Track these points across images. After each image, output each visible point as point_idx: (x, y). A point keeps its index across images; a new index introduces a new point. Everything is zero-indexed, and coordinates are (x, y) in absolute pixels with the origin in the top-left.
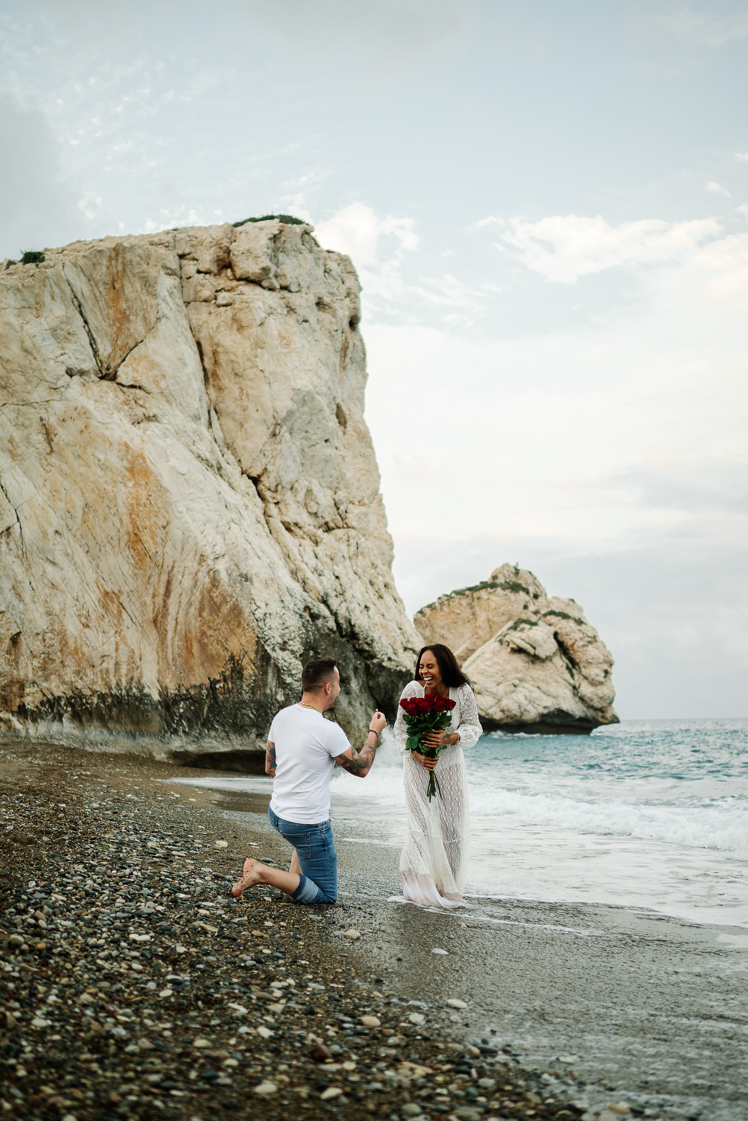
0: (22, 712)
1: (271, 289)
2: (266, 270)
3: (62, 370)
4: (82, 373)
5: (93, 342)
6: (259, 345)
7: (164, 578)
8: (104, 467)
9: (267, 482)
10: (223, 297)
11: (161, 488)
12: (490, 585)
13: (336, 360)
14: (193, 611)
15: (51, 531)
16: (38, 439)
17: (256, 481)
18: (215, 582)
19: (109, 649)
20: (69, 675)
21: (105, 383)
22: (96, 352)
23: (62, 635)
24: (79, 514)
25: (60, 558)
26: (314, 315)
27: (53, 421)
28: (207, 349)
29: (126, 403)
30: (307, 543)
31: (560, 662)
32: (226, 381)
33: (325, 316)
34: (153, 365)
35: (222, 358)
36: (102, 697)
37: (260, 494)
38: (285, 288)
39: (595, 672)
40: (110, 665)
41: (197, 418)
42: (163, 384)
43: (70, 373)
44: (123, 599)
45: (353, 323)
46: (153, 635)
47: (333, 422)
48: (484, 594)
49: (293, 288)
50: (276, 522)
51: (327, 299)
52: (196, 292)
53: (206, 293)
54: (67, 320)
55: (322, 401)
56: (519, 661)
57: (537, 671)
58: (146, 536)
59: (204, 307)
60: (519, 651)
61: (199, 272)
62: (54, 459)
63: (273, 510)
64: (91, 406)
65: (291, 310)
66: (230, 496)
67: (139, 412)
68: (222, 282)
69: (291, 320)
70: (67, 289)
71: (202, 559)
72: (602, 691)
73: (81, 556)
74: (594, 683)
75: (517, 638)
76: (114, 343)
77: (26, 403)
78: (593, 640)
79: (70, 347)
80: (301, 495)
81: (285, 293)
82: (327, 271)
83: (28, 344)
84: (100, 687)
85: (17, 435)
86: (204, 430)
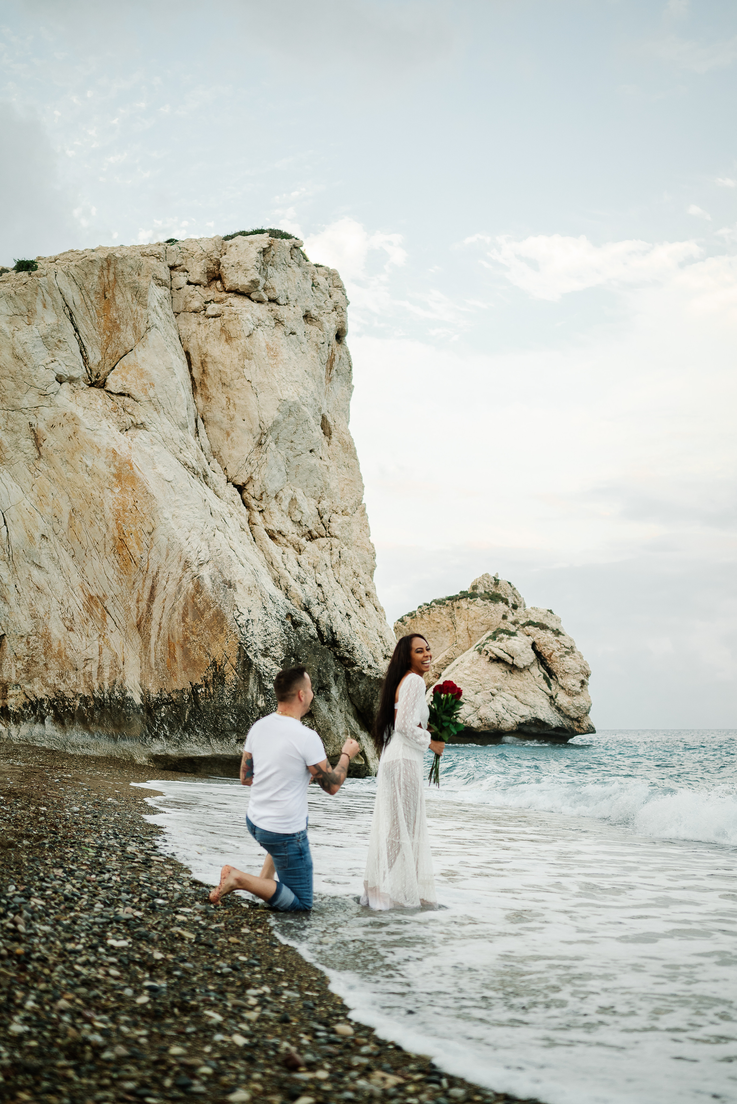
0: (5, 714)
1: (260, 302)
2: (255, 283)
3: (52, 377)
4: (72, 380)
5: (83, 350)
6: (247, 356)
7: (149, 583)
8: (91, 473)
9: (252, 490)
10: (213, 309)
11: (148, 495)
12: (470, 595)
13: (322, 371)
14: (177, 616)
15: (37, 535)
16: (27, 444)
17: (241, 489)
18: (199, 588)
19: (93, 652)
20: (52, 678)
21: (94, 390)
22: (85, 360)
23: (46, 638)
24: (65, 518)
25: (45, 562)
26: (301, 327)
27: (42, 426)
28: (196, 359)
29: (115, 410)
30: (290, 551)
31: (537, 672)
32: (213, 391)
33: (313, 329)
34: (142, 374)
35: (210, 368)
36: (85, 700)
37: (244, 502)
38: (273, 301)
39: (572, 682)
40: (93, 668)
41: (184, 426)
42: (151, 393)
43: (60, 380)
44: (108, 603)
45: (340, 336)
46: (137, 640)
47: (318, 432)
48: (463, 603)
49: (281, 301)
50: (260, 530)
51: (314, 313)
52: (186, 303)
53: (196, 304)
54: (58, 328)
55: (308, 412)
56: (497, 670)
57: (515, 681)
58: (131, 542)
59: (193, 318)
60: (497, 660)
61: (189, 283)
62: (41, 465)
63: (258, 518)
64: (79, 412)
65: (279, 322)
66: (216, 504)
67: (128, 419)
68: (212, 293)
69: (279, 332)
70: (59, 297)
71: (187, 565)
72: (579, 701)
73: (66, 560)
74: (570, 693)
75: (495, 648)
76: (104, 351)
77: (15, 409)
78: (570, 650)
79: (61, 354)
80: (285, 504)
81: (274, 306)
82: (315, 285)
83: (19, 351)
84: (83, 690)
85: (6, 440)
86: (191, 438)
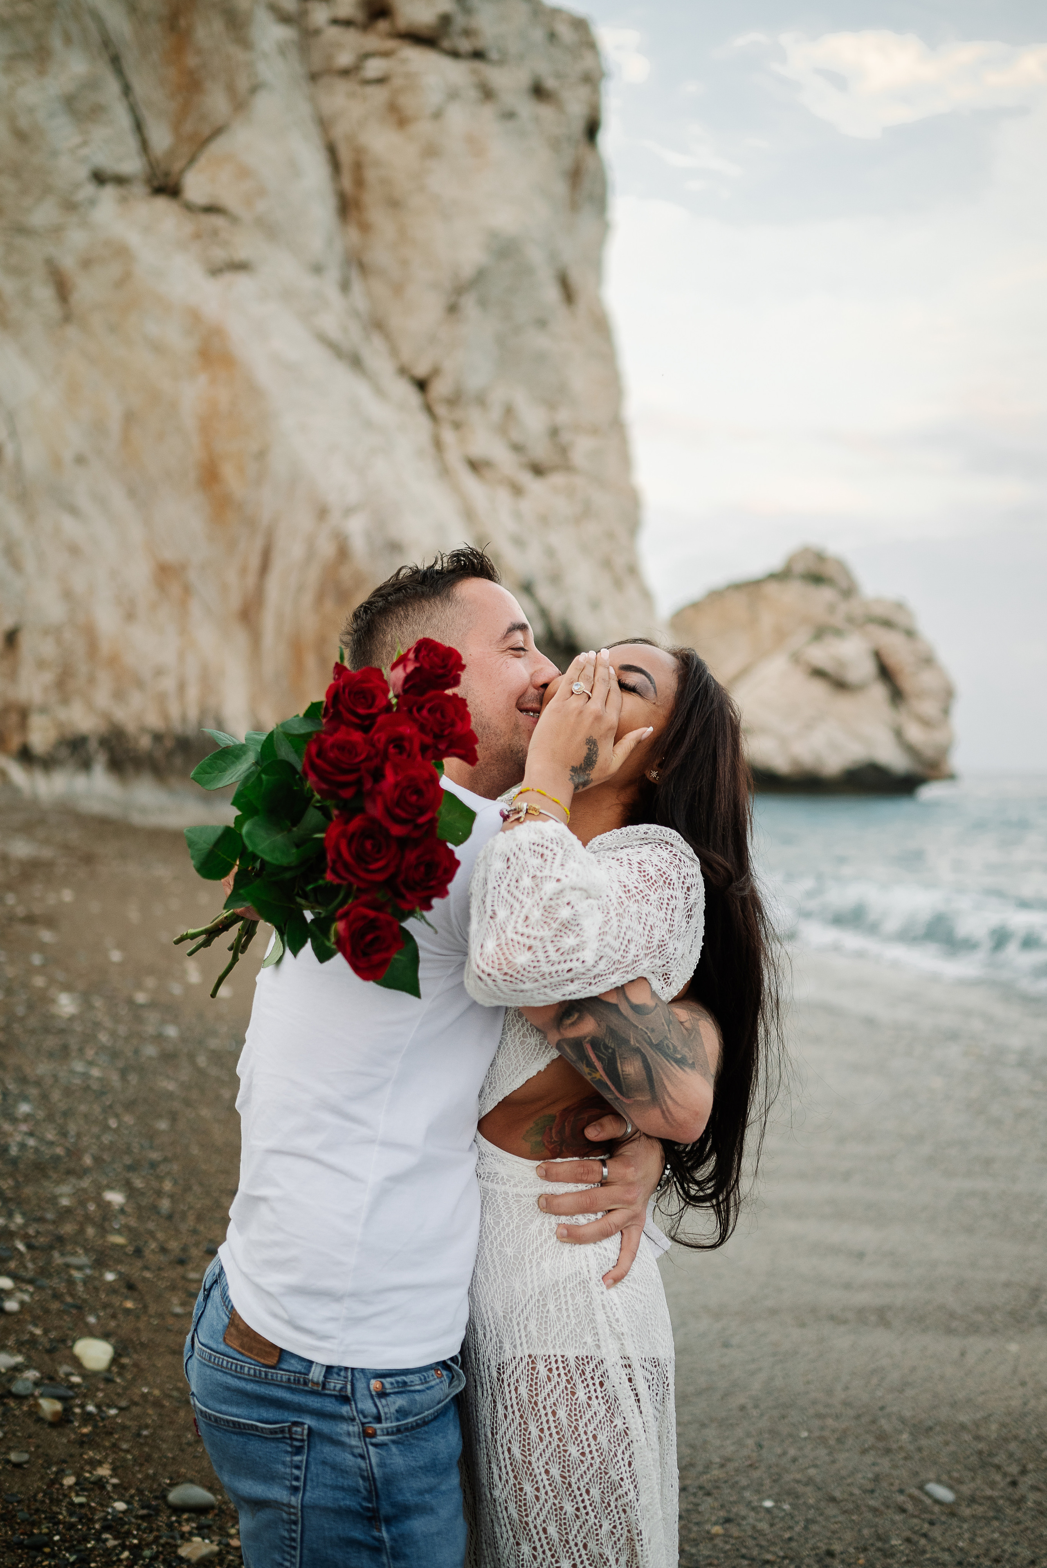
0: (26, 756)
1: (455, 54)
2: (445, 20)
3: (82, 173)
4: (120, 180)
5: (139, 126)
6: (431, 151)
7: (258, 544)
8: (158, 348)
9: (440, 388)
10: (374, 67)
11: (255, 392)
12: (782, 576)
13: (560, 188)
14: (308, 599)
15: (68, 456)
16: (44, 293)
17: (422, 385)
18: (343, 553)
19: (168, 657)
20: (102, 698)
21: (162, 203)
22: (144, 145)
23: (90, 634)
24: (115, 425)
25: (83, 501)
26: (526, 108)
27: (68, 263)
28: (346, 156)
29: (197, 236)
30: (503, 495)
31: (878, 692)
32: (377, 215)
33: (545, 111)
34: (244, 173)
35: (371, 175)
36: (158, 738)
37: (429, 409)
38: (478, 55)
39: (929, 708)
40: (168, 684)
41: (317, 269)
42: (261, 206)
43: (99, 178)
44: (193, 576)
45: (592, 129)
46: (241, 638)
47: (551, 294)
48: (772, 589)
49: (494, 55)
50: (454, 457)
51: (550, 83)
52: (330, 58)
53: (345, 59)
54: (92, 84)
55: (536, 256)
56: (819, 689)
57: (844, 704)
58: (228, 471)
59: (342, 87)
60: (818, 673)
61: (336, 22)
62: (71, 332)
63: (449, 436)
64: (133, 238)
65: (487, 93)
66: (377, 410)
67: (219, 254)
68: (372, 41)
69: (488, 112)
70: (92, 26)
71: (322, 513)
72: (939, 736)
73: (119, 501)
74: (926, 723)
75: (819, 655)
76: (177, 125)
77: (22, 230)
78: (928, 661)
79: (99, 132)
80: (496, 414)
81: (478, 65)
82: (552, 36)
83: (23, 122)
84: (154, 721)
85: (9, 286)
86: (332, 292)
